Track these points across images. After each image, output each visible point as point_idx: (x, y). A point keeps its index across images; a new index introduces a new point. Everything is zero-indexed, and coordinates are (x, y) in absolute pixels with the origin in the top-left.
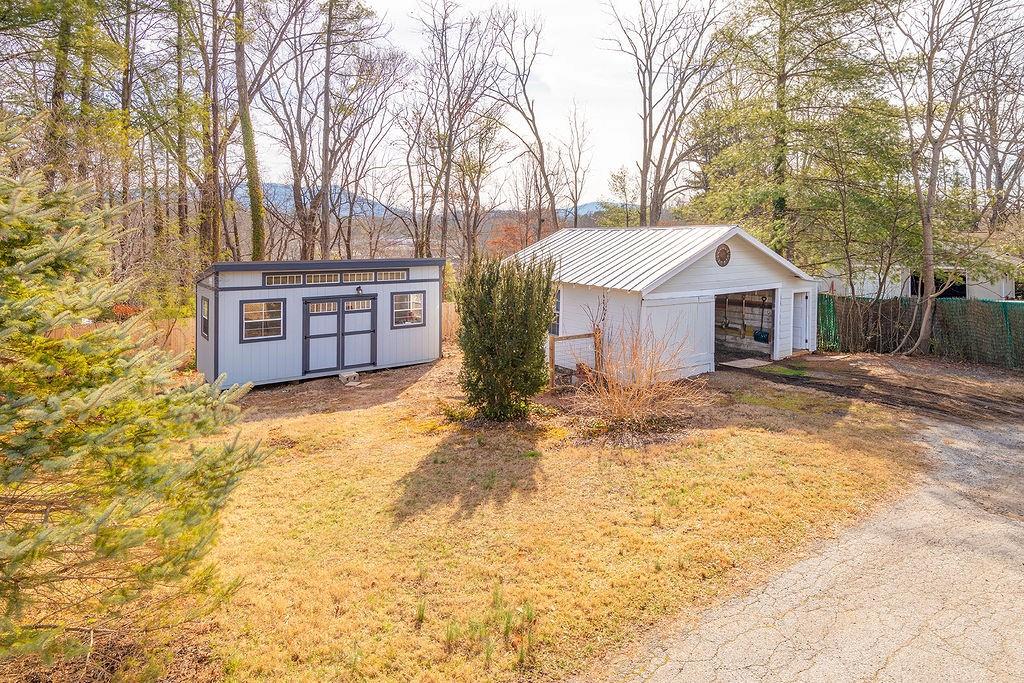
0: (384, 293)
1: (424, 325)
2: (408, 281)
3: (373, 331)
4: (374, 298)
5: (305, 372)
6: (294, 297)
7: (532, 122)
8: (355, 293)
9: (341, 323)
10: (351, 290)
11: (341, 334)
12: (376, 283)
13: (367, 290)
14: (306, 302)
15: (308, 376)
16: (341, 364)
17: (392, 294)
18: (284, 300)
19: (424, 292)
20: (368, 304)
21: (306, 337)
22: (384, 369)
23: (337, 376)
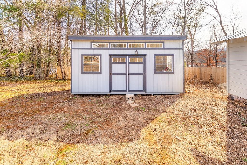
0: (150, 54)
1: (173, 73)
2: (164, 48)
3: (144, 74)
4: (145, 56)
5: (110, 91)
6: (105, 54)
7: (216, 9)
8: (134, 53)
9: (127, 68)
10: (133, 52)
11: (128, 74)
12: (145, 49)
13: (140, 52)
14: (110, 56)
15: (112, 93)
16: (128, 89)
17: (155, 55)
18: (100, 55)
19: (173, 55)
20: (141, 59)
21: (111, 74)
22: (150, 95)
23: (126, 95)
